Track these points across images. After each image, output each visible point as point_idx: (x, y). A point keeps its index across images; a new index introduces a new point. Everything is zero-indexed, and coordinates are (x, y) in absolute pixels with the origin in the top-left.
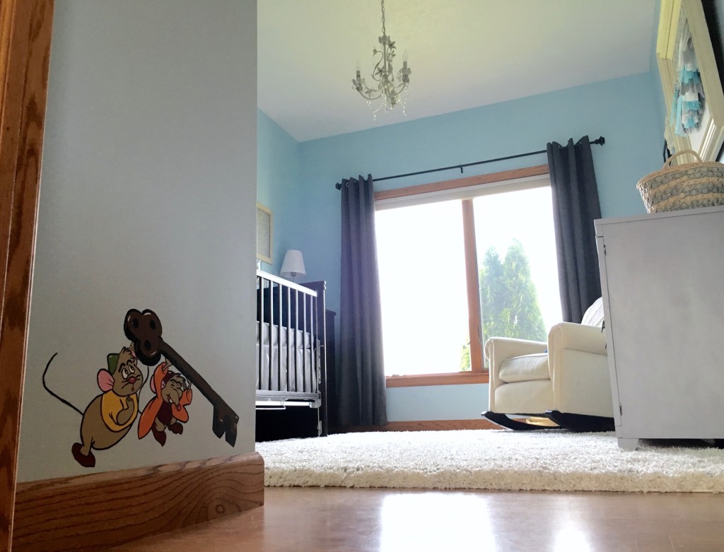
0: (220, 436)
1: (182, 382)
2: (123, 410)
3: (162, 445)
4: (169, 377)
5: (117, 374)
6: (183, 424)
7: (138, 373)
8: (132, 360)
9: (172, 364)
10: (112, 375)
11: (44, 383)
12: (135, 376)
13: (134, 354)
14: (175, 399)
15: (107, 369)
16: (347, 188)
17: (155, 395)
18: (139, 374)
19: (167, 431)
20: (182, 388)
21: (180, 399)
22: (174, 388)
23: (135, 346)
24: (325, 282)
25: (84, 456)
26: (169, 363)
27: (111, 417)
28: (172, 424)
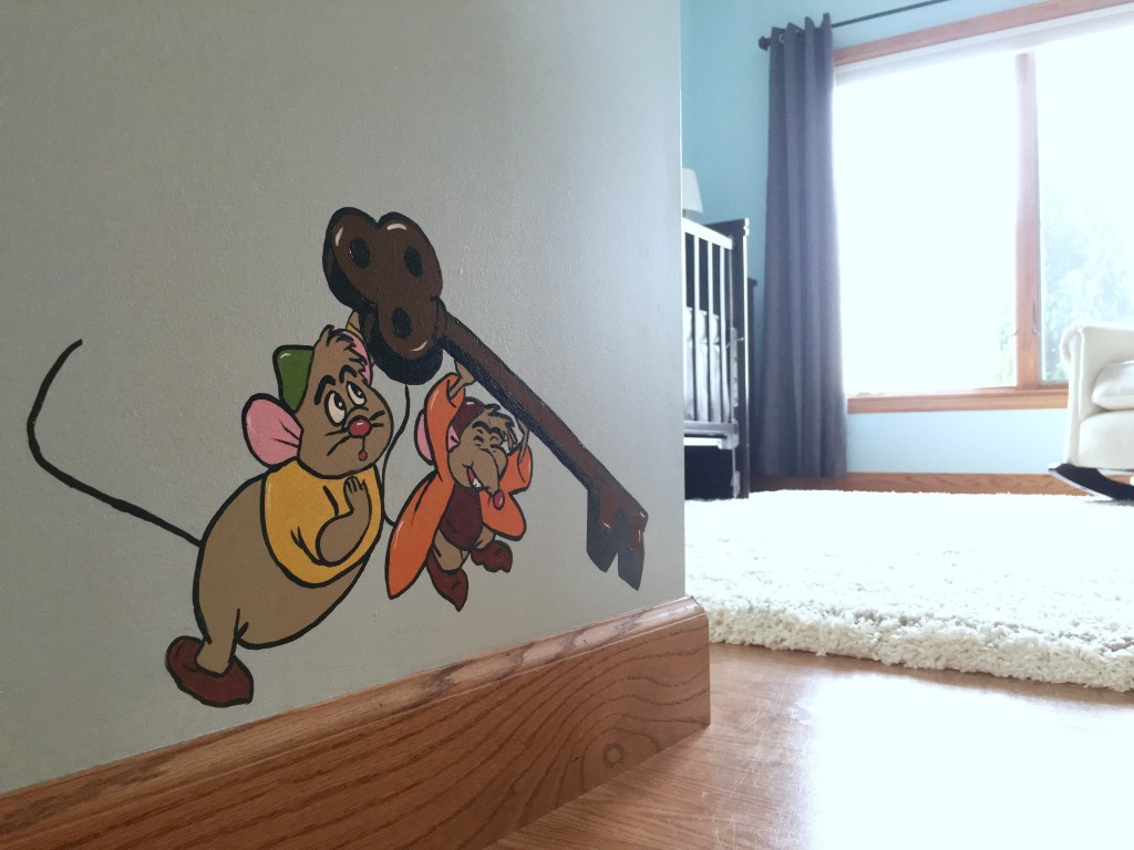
0: (604, 567)
1: (504, 428)
2: (337, 517)
3: (459, 609)
4: (467, 414)
5: (309, 410)
6: (511, 544)
7: (379, 407)
8: (356, 366)
9: (476, 379)
10: (292, 413)
11: (34, 446)
12: (368, 415)
13: (361, 349)
14: (486, 476)
15: (277, 396)
16: (782, 45)
17: (432, 468)
18: (383, 408)
19: (470, 567)
20: (505, 446)
21: (500, 477)
22: (486, 445)
23: (361, 322)
24: (747, 222)
25: (215, 675)
26: (467, 376)
27: (301, 543)
28: (481, 547)
